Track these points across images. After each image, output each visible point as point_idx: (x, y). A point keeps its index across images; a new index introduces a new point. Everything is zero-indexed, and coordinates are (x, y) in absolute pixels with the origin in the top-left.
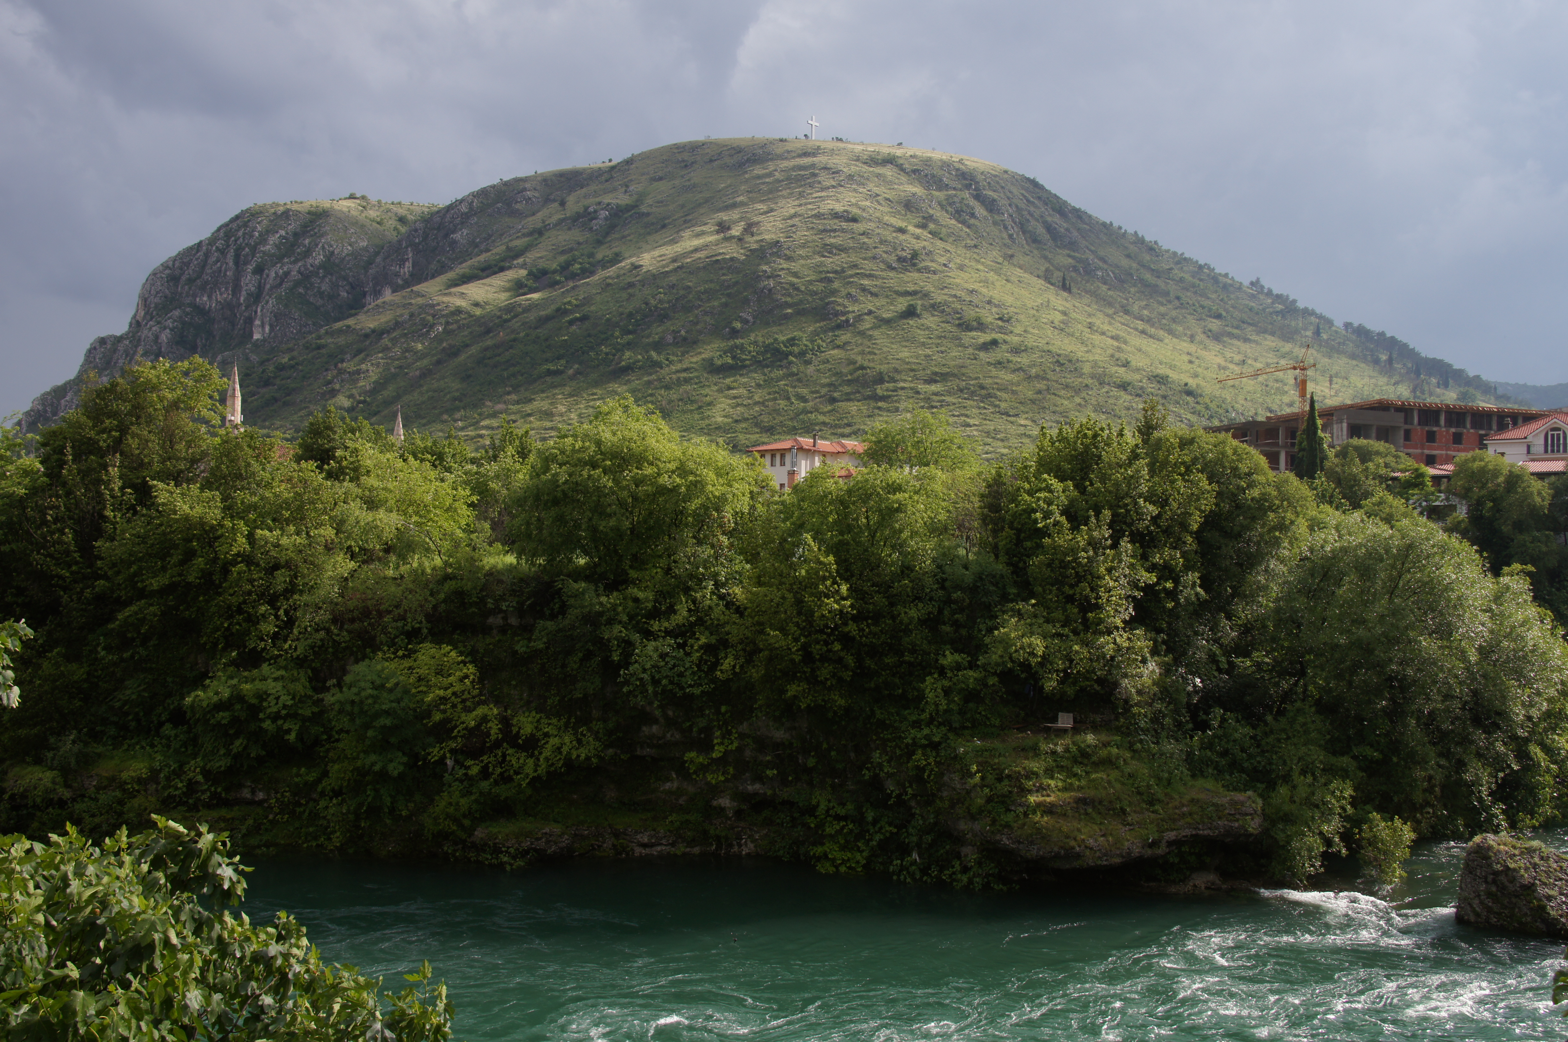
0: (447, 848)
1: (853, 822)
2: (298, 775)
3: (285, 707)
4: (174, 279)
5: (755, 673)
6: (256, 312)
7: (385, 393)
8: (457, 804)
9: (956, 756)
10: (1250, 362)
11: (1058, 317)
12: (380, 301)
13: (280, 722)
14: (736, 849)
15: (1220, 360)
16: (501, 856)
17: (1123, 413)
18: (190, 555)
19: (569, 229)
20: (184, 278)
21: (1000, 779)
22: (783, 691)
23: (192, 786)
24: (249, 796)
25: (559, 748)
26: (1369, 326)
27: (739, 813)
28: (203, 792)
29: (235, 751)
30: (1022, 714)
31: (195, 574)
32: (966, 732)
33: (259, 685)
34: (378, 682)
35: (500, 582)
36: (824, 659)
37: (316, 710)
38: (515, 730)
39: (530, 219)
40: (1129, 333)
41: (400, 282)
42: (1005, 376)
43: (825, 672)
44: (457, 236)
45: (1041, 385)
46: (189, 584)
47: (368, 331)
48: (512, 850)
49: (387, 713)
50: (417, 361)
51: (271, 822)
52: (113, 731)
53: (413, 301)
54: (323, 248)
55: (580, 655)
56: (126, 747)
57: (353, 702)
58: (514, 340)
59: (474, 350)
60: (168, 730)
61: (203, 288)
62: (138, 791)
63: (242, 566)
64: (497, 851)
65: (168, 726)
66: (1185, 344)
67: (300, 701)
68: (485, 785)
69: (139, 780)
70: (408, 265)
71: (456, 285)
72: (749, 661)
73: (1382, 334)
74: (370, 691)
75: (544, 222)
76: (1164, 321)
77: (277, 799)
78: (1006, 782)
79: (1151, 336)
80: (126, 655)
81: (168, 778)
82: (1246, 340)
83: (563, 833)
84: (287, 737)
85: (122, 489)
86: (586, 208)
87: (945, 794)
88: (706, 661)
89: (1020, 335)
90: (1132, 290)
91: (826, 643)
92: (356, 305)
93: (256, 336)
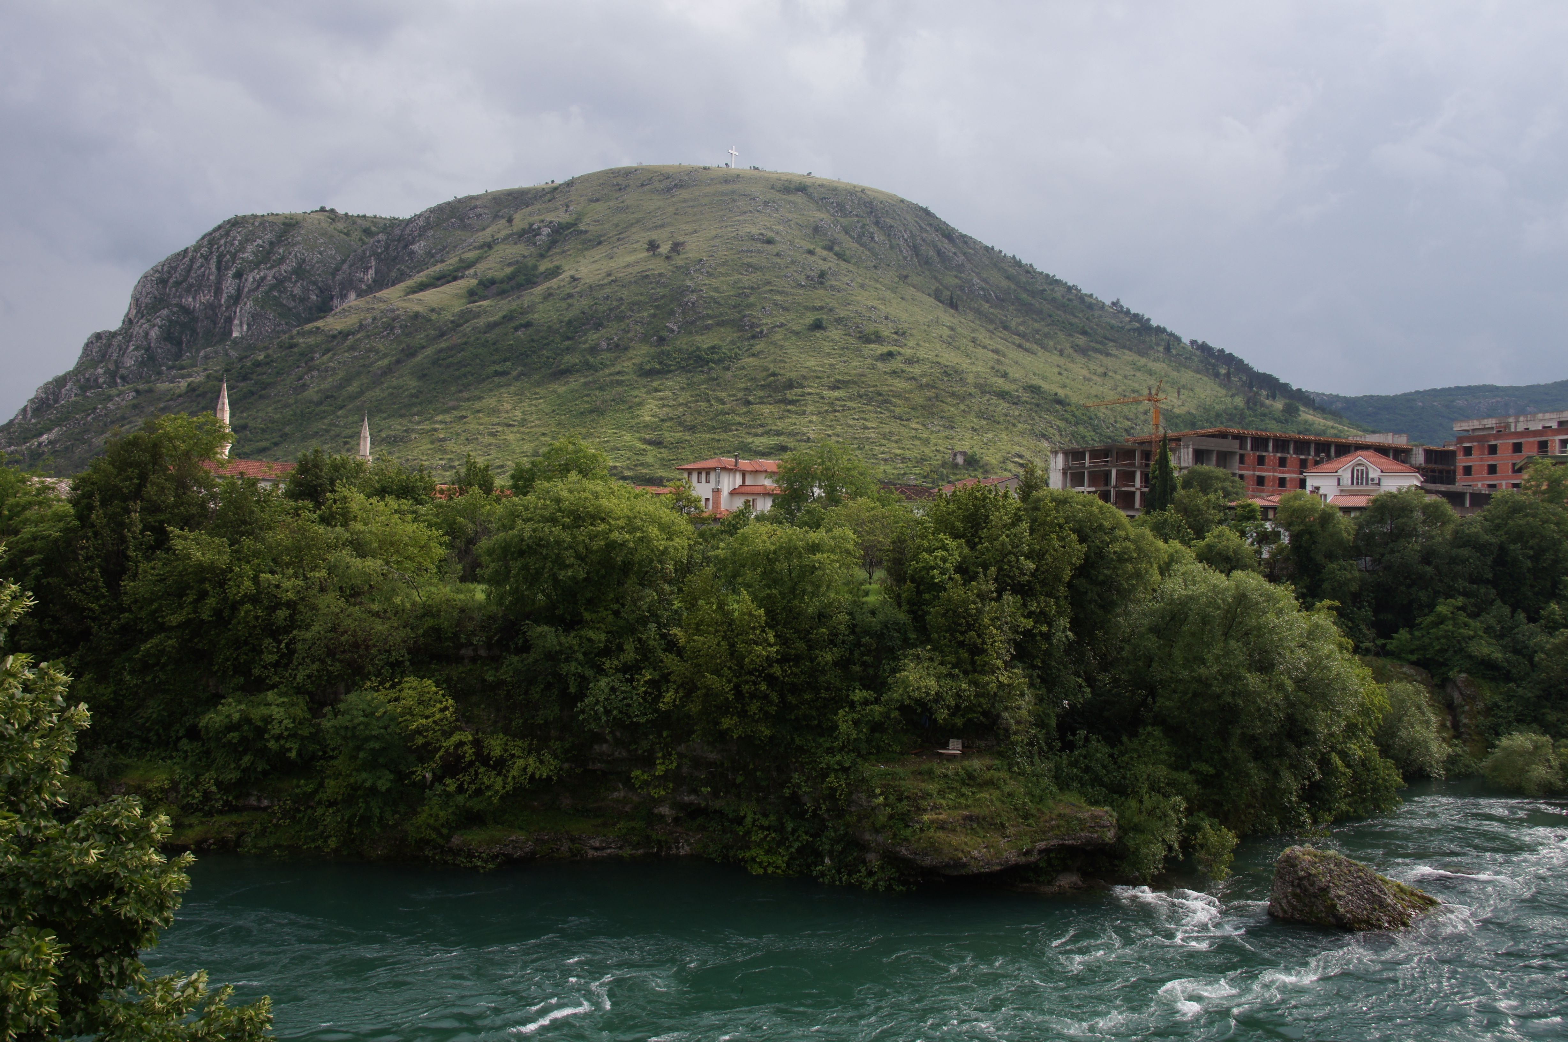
0: (428, 852)
1: (775, 831)
2: (298, 786)
3: (287, 729)
4: (162, 281)
5: (694, 708)
6: (235, 312)
7: (350, 389)
8: (437, 815)
9: (863, 779)
10: (1110, 374)
11: (947, 332)
12: (345, 306)
13: (282, 742)
14: (674, 851)
15: (1085, 372)
16: (475, 860)
17: (1002, 419)
18: (203, 595)
19: (516, 243)
20: (171, 280)
21: (900, 800)
22: (717, 723)
23: (207, 796)
24: (255, 803)
25: (525, 769)
26: (1211, 344)
27: (676, 820)
28: (217, 800)
29: (244, 765)
30: (919, 741)
31: (208, 613)
32: (872, 757)
33: (265, 711)
34: (368, 711)
35: (471, 619)
36: (753, 696)
37: (313, 730)
38: (486, 752)
39: (481, 234)
40: (1007, 347)
41: (364, 287)
42: (900, 384)
43: (754, 708)
44: (415, 247)
45: (931, 393)
46: (202, 621)
47: (335, 332)
48: (484, 855)
49: (377, 738)
50: (378, 360)
51: (275, 825)
52: (136, 743)
53: (375, 306)
54: (296, 256)
55: (542, 686)
56: (148, 757)
57: (347, 728)
58: (466, 343)
59: (429, 351)
60: (184, 744)
61: (188, 290)
62: (161, 799)
63: (248, 606)
64: (470, 855)
65: (185, 741)
66: (1055, 357)
67: (300, 723)
68: (460, 799)
69: (162, 790)
70: (371, 272)
71: (414, 292)
72: (688, 694)
73: (1222, 351)
74: (361, 719)
75: (493, 236)
76: (1037, 336)
77: (280, 806)
78: (905, 802)
79: (1026, 350)
80: (148, 679)
81: (186, 789)
82: (1108, 355)
83: (528, 840)
84: (288, 754)
85: (142, 532)
86: (531, 225)
87: (853, 809)
88: (651, 694)
89: (913, 348)
90: (1011, 308)
91: (755, 683)
92: (324, 309)
93: (235, 334)
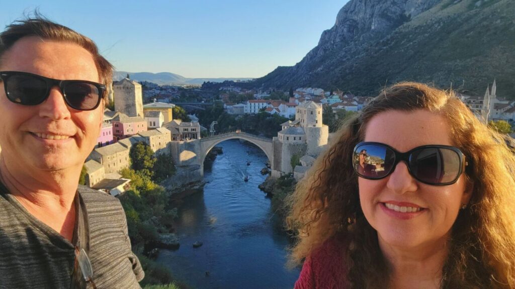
4: (346, 12)
6: (372, 20)
20: (349, 11)
61: (355, 14)
93: (373, 28)
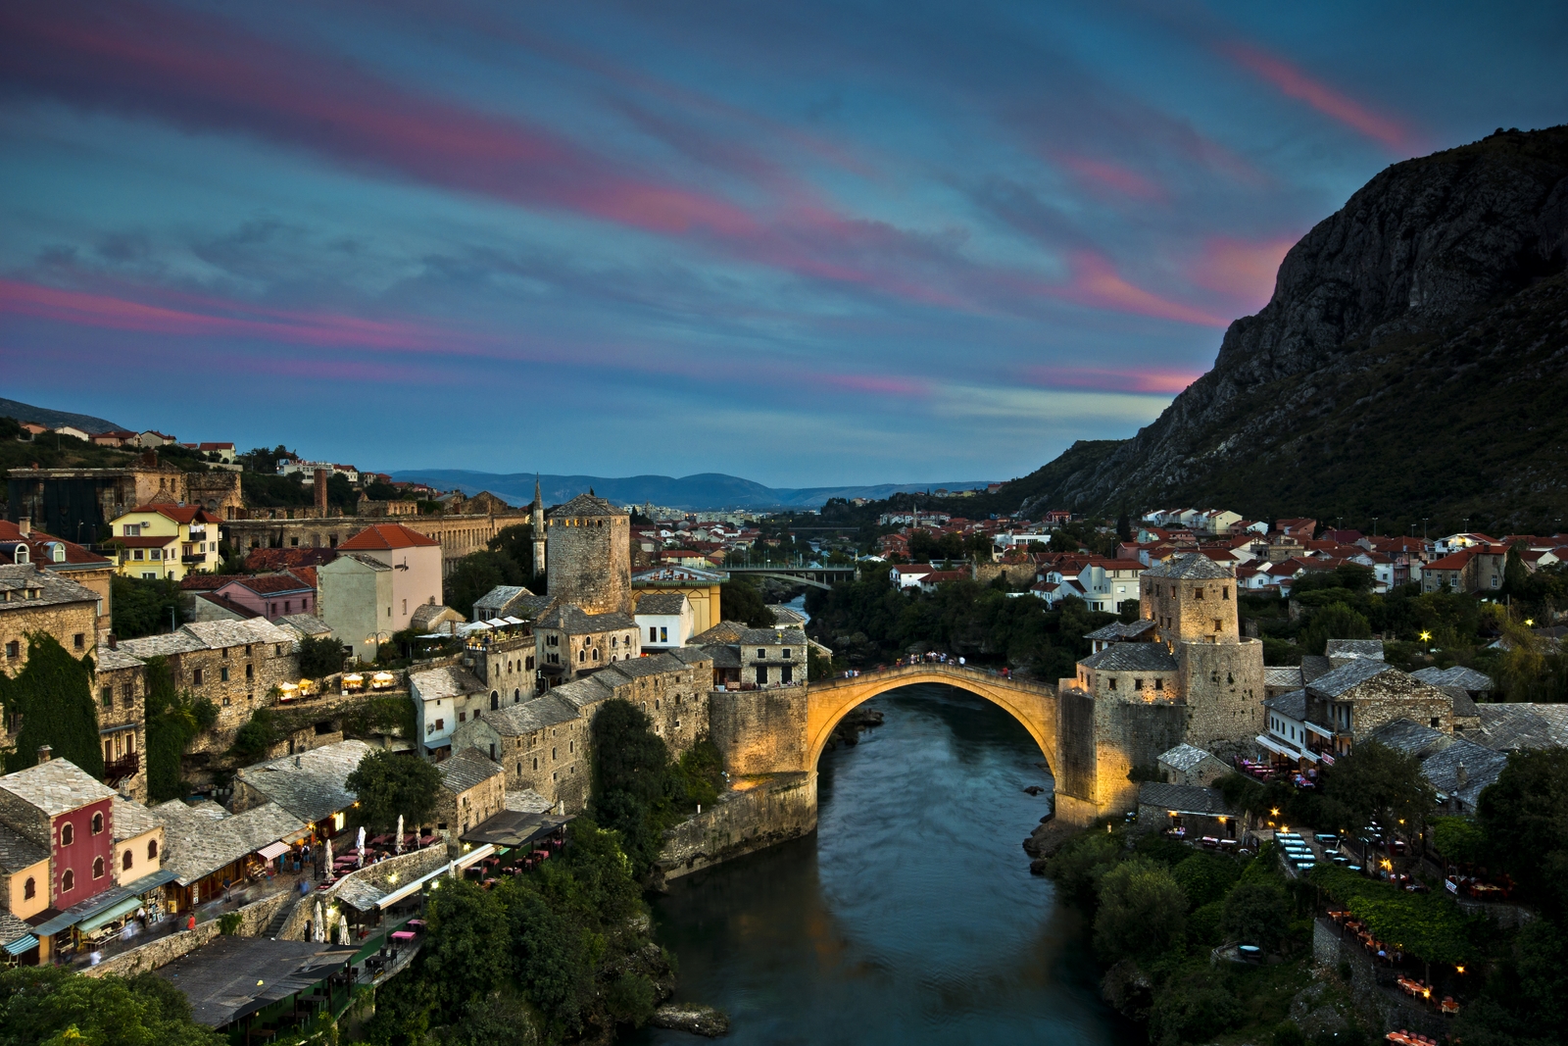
4: (1312, 256)
6: (1410, 279)
61: (1346, 261)
93: (1413, 304)
